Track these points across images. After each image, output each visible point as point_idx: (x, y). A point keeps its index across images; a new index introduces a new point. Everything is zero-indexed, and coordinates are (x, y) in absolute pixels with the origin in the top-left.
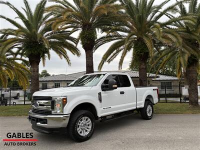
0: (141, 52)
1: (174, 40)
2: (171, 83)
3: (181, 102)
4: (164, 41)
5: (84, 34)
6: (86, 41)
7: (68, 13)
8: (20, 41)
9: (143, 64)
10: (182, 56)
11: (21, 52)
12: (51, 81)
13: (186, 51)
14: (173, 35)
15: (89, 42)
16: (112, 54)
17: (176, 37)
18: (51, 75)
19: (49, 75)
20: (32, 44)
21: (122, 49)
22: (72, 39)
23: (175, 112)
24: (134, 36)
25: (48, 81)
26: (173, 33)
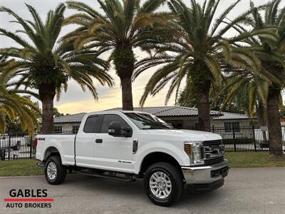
0: (200, 80)
1: (249, 62)
2: (238, 123)
3: (256, 150)
4: (235, 64)
5: (118, 55)
6: (121, 65)
7: (98, 26)
8: (27, 65)
9: (204, 97)
10: (260, 85)
11: (26, 80)
12: (68, 123)
13: (265, 78)
14: (247, 55)
15: (126, 67)
16: (158, 84)
17: (251, 58)
18: (65, 114)
19: (63, 115)
20: (44, 69)
21: (172, 76)
22: (101, 62)
23: (252, 165)
24: (190, 58)
25: (63, 123)
26: (247, 53)
